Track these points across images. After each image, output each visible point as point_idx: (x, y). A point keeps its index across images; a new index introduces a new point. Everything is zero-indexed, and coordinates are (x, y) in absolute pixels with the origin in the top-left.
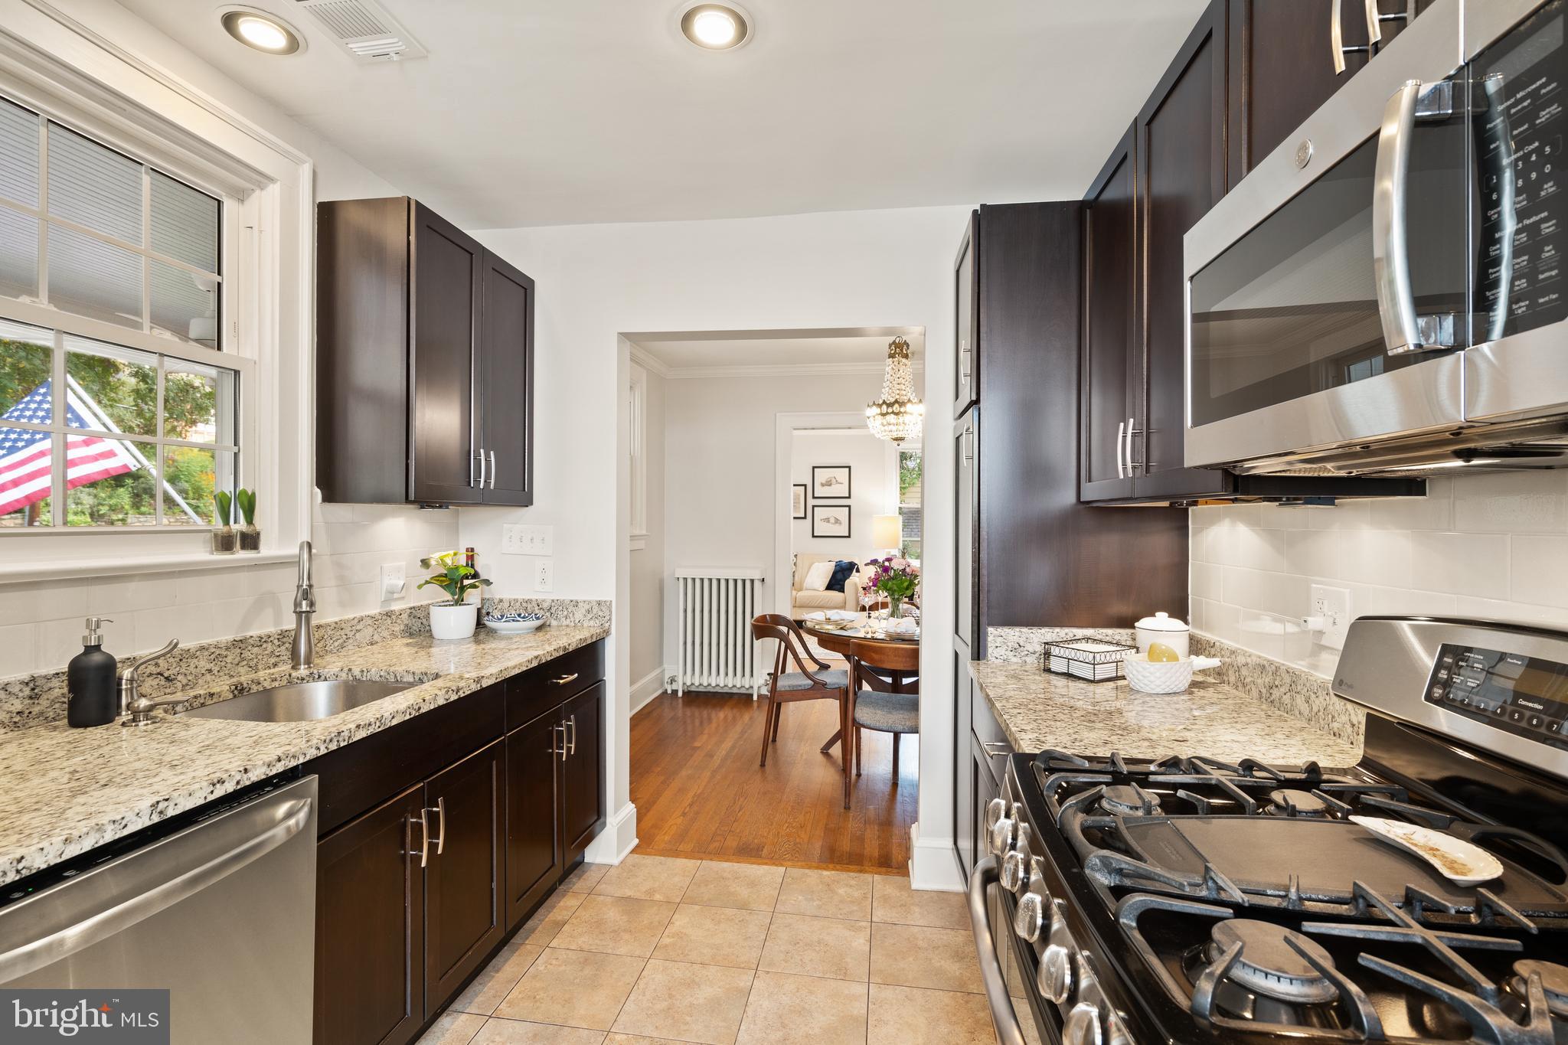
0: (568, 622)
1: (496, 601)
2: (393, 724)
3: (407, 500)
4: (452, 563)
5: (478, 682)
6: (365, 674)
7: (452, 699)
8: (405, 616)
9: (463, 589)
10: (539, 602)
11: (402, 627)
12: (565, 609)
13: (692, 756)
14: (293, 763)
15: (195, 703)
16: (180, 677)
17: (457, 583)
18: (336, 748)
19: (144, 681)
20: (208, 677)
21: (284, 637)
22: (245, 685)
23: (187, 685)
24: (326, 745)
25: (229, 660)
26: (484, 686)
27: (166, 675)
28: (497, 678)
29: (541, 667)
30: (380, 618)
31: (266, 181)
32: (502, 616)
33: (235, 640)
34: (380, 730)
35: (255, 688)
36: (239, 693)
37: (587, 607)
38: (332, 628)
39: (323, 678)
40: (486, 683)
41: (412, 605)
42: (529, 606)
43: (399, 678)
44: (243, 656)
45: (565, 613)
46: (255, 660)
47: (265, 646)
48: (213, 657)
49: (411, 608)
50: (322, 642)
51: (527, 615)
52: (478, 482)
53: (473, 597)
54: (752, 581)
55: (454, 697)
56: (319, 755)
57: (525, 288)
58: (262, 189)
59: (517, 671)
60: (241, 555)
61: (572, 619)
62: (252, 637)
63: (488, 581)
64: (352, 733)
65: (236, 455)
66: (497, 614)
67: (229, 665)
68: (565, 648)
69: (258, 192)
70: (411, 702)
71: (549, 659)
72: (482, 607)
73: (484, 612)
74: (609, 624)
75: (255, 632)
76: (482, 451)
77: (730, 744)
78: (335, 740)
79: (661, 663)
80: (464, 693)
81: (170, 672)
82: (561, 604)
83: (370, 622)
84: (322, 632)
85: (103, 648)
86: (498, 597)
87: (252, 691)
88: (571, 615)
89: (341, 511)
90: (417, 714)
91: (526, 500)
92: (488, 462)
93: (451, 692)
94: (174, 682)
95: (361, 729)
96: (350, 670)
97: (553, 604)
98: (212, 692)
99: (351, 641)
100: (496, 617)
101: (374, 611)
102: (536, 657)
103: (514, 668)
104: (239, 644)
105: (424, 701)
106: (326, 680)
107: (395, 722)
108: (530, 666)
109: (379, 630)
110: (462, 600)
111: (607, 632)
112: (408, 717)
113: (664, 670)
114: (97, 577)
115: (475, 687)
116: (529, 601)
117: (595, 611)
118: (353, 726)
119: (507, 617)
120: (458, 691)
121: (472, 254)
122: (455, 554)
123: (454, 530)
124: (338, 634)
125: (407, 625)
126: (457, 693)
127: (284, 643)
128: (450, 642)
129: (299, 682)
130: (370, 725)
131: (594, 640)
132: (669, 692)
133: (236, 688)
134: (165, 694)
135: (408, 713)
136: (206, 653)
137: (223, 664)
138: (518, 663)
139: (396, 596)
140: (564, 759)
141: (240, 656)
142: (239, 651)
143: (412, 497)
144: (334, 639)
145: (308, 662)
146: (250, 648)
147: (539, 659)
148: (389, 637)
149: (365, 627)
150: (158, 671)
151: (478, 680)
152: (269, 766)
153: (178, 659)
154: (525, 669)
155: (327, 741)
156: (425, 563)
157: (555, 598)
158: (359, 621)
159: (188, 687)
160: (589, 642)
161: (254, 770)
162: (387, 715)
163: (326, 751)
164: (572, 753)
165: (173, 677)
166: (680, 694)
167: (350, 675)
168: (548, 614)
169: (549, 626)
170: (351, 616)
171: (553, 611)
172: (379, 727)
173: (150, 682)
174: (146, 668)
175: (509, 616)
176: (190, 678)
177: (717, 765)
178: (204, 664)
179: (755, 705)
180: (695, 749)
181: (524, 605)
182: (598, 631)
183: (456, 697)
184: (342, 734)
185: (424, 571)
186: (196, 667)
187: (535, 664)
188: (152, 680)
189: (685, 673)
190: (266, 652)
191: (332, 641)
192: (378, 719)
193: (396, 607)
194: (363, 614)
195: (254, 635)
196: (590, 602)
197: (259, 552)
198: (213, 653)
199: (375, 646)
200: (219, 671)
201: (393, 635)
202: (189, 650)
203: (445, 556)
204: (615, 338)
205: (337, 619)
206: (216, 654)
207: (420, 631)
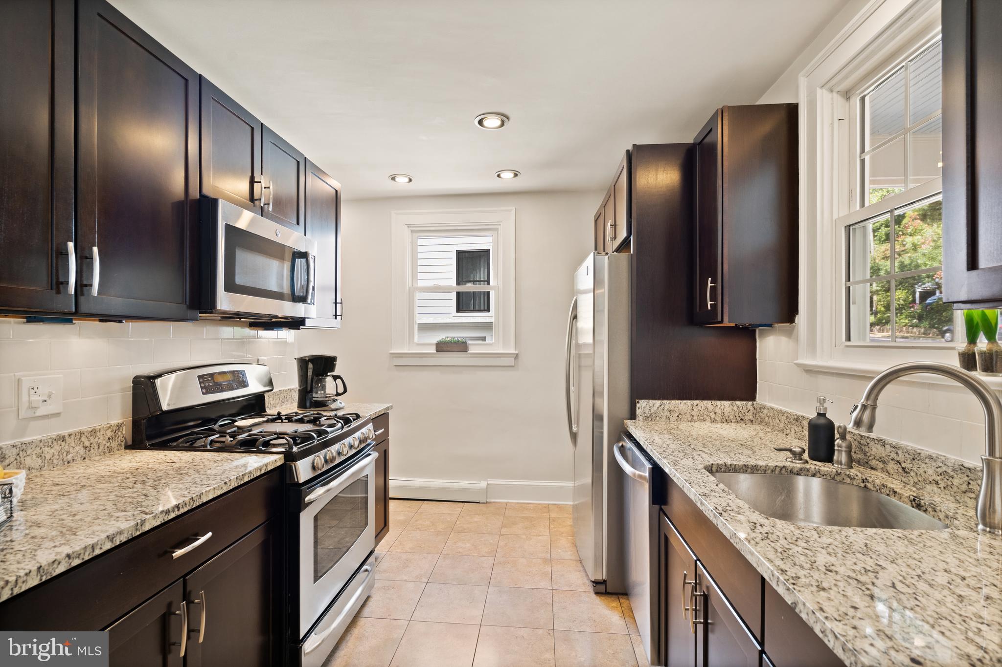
16: (913, 474)
19: (889, 461)
20: (935, 487)
23: (917, 484)
25: (955, 482)
27: (903, 465)
44: (970, 487)
67: (955, 488)
81: (906, 465)
85: (827, 416)
94: (908, 475)
136: (934, 464)
150: (898, 459)
165: (907, 470)
174: (891, 452)
176: (920, 479)
178: (931, 473)
186: (926, 472)
188: (894, 464)
198: (940, 467)
200: (944, 487)
202: (920, 454)
206: (942, 469)
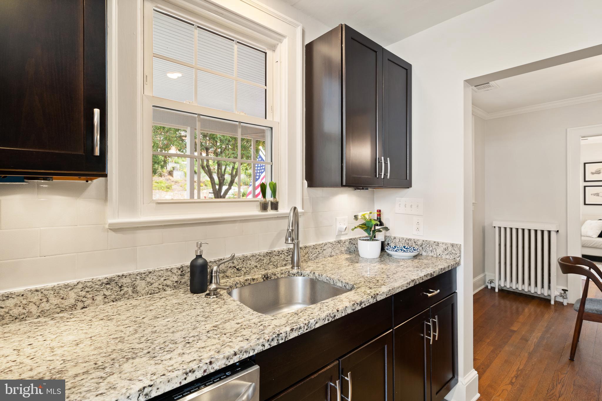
0: (432, 254)
1: (392, 238)
2: (316, 327)
3: (342, 186)
4: (369, 218)
5: (374, 298)
6: (320, 277)
7: (357, 309)
8: (347, 243)
9: (374, 231)
10: (415, 240)
11: (346, 249)
12: (430, 247)
13: (511, 336)
14: (246, 356)
15: (246, 283)
16: (243, 269)
17: (371, 228)
18: (276, 344)
19: (228, 270)
20: (255, 269)
21: (290, 251)
22: (269, 275)
23: (246, 273)
24: (269, 343)
25: (265, 262)
26: (378, 300)
27: (237, 267)
28: (387, 295)
29: (415, 286)
30: (335, 244)
31: (282, 38)
32: (395, 247)
33: (267, 253)
34: (307, 331)
35: (273, 277)
36: (266, 279)
37: (444, 247)
38: (312, 248)
39: (303, 275)
40: (379, 298)
41: (351, 238)
42: (410, 242)
43: (335, 283)
44: (271, 260)
45: (431, 249)
46: (276, 262)
47: (281, 255)
48: (257, 260)
49: (350, 239)
50: (307, 255)
51: (408, 247)
52: (380, 175)
53: (380, 236)
54: (549, 232)
55: (358, 308)
56: (264, 350)
57: (407, 69)
58: (281, 43)
59: (400, 290)
60: (270, 212)
61: (435, 253)
62: (275, 251)
63: (387, 228)
64: (288, 334)
65: (271, 166)
66: (392, 245)
67: (265, 264)
68: (431, 274)
69: (279, 44)
70: (330, 312)
71: (421, 281)
72: (385, 240)
73: (386, 243)
74: (459, 258)
75: (277, 249)
76: (383, 158)
77: (539, 334)
78: (276, 339)
79: (483, 271)
80: (365, 305)
81: (239, 266)
82: (428, 243)
83: (330, 245)
84: (307, 250)
85: (203, 256)
86: (393, 236)
87: (272, 279)
88: (434, 250)
89: (318, 192)
90: (333, 320)
91: (408, 184)
92: (386, 164)
93: (356, 305)
95: (294, 331)
96: (314, 273)
97: (423, 243)
98: (254, 277)
99: (321, 255)
100: (392, 247)
101: (332, 240)
102: (413, 281)
103: (399, 288)
104: (269, 254)
105: (338, 311)
106: (304, 276)
107: (318, 326)
108: (409, 287)
109: (335, 250)
110: (375, 237)
111: (458, 264)
112: (327, 322)
113: (486, 275)
114: (210, 222)
115: (372, 301)
116: (410, 240)
117: (450, 250)
118: (288, 329)
119: (398, 248)
120: (361, 304)
121: (376, 52)
122: (371, 213)
123: (372, 201)
124: (315, 251)
125: (348, 248)
126: (360, 305)
127: (289, 255)
128: (367, 260)
129: (293, 276)
130: (300, 328)
131: (450, 269)
132: (489, 287)
133: (265, 277)
134: (237, 276)
135: (327, 319)
136: (255, 258)
137: (262, 263)
138: (401, 284)
139: (343, 233)
140: (431, 343)
141: (270, 260)
142: (269, 258)
143: (344, 183)
144: (313, 253)
145: (298, 266)
146: (274, 256)
147: (414, 282)
148: (339, 253)
149: (328, 248)
150: (234, 266)
151: (374, 297)
152: (228, 359)
153: (242, 261)
154: (405, 288)
155: (270, 340)
156: (356, 217)
157: (425, 239)
158: (325, 245)
159: (247, 274)
160: (447, 270)
161: (216, 362)
162: (312, 321)
163: (269, 347)
164: (436, 339)
165: (240, 268)
166: (497, 290)
167: (314, 276)
168: (421, 248)
169: (421, 255)
170: (321, 242)
171: (424, 246)
172: (307, 329)
173: (230, 270)
174: (229, 264)
175: (399, 247)
176: (247, 269)
177: (532, 349)
178: (253, 263)
179: (553, 307)
180: (514, 332)
181: (407, 241)
182: (452, 263)
183: (360, 308)
184: (281, 335)
185: (355, 221)
186: (250, 265)
187: (412, 285)
188: (231, 270)
189: (500, 279)
190: (281, 259)
191: (312, 255)
192: (306, 324)
193: (343, 238)
194: (326, 241)
195: (276, 251)
196: (446, 244)
197: (278, 211)
198: (258, 258)
199: (332, 258)
200: (260, 267)
201: (341, 252)
202: (247, 256)
203: (366, 214)
204: (462, 83)
205: (314, 244)
206: (259, 258)
207: (355, 251)
